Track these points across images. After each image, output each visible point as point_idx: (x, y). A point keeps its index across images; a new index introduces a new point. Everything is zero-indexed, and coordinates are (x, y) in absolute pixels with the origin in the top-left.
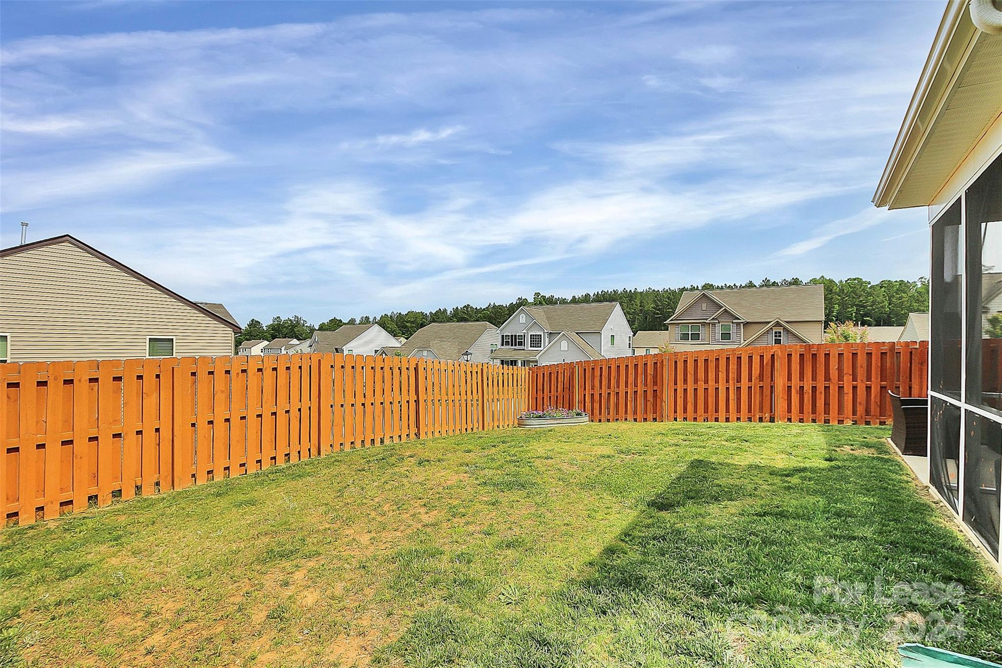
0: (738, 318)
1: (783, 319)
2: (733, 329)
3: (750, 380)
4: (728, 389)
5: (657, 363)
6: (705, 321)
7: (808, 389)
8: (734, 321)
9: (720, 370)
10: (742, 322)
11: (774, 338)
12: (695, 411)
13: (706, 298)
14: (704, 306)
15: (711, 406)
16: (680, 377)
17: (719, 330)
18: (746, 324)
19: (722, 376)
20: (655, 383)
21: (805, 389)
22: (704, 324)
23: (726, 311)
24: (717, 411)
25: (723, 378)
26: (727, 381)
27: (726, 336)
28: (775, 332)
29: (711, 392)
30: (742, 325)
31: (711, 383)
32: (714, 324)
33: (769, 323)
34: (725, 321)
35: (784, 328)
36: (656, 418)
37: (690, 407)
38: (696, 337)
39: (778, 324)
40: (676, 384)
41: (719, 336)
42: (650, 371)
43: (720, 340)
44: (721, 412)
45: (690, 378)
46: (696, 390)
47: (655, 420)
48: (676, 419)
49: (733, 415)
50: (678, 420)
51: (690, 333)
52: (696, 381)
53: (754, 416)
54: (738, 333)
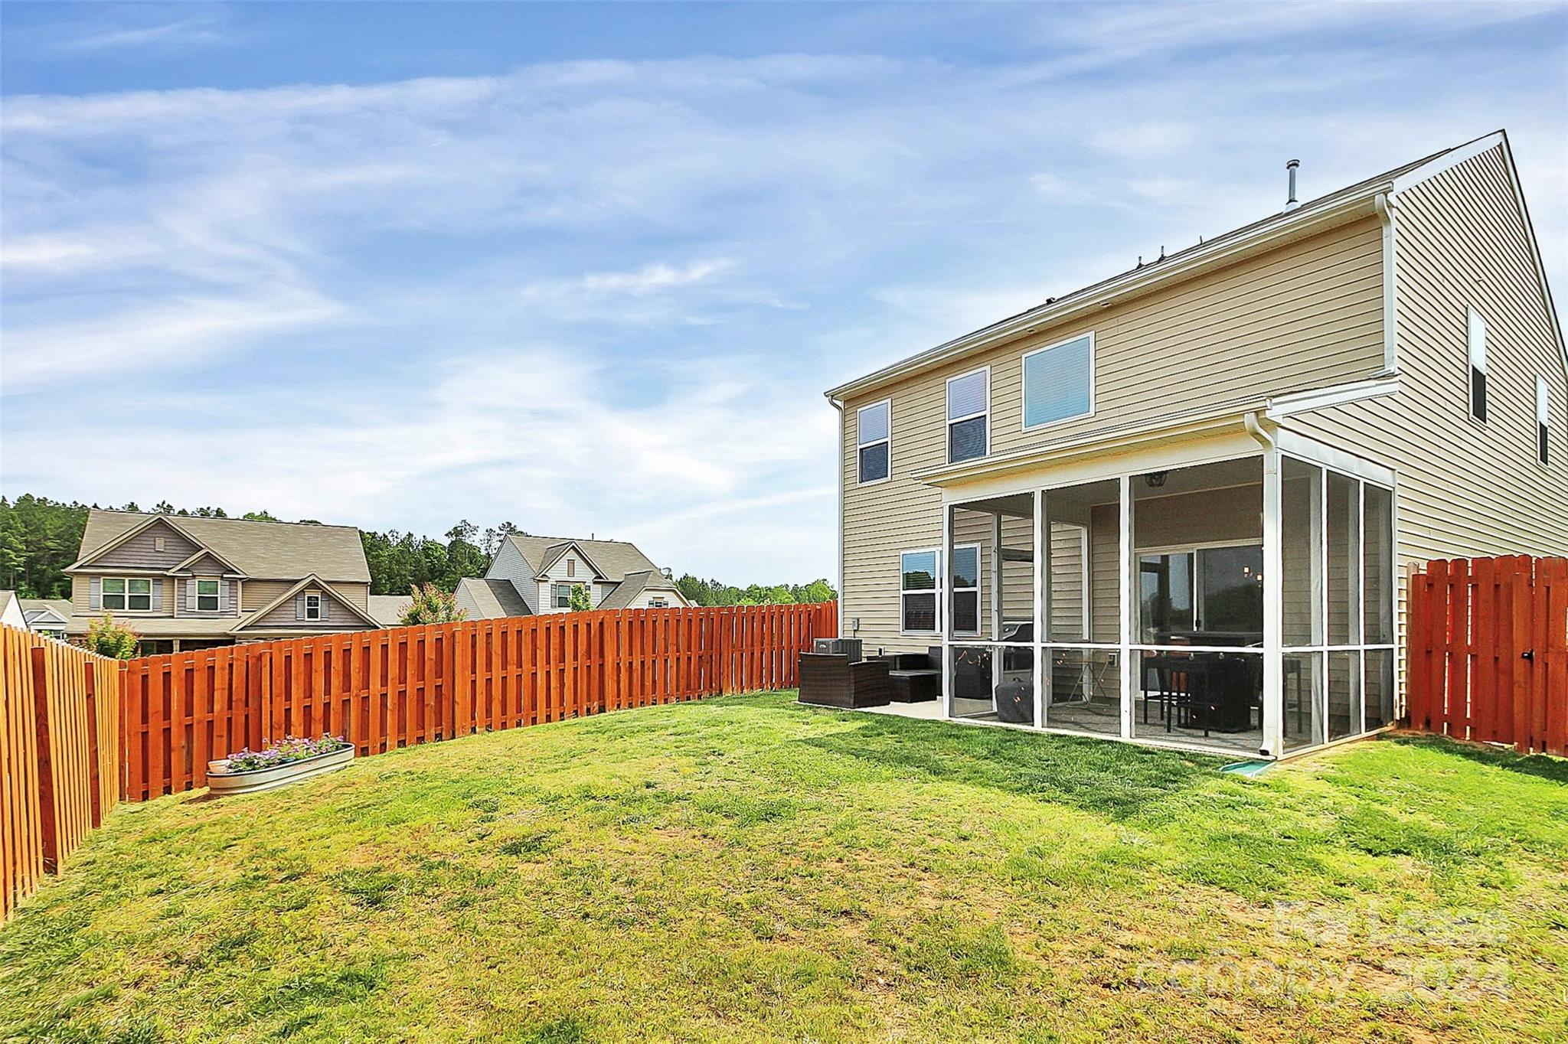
0: (233, 571)
1: (323, 577)
2: (222, 592)
3: (576, 658)
4: (548, 673)
5: (441, 639)
6: (165, 573)
7: (637, 665)
8: (225, 576)
9: (538, 646)
10: (241, 579)
11: (307, 607)
12: (504, 713)
13: (164, 528)
14: (160, 544)
15: (525, 701)
16: (481, 660)
17: (193, 589)
18: (248, 582)
19: (541, 654)
20: (439, 674)
21: (634, 664)
22: (159, 579)
23: (208, 556)
24: (534, 707)
25: (542, 658)
26: (548, 662)
27: (208, 603)
28: (309, 597)
29: (526, 681)
30: (240, 584)
31: (527, 666)
32: (182, 580)
33: (296, 582)
34: (207, 574)
35: (324, 593)
36: (441, 734)
37: (496, 708)
38: (140, 602)
39: (314, 585)
40: (474, 672)
41: (193, 603)
42: (430, 654)
43: (197, 610)
44: (540, 708)
45: (496, 661)
46: (504, 678)
47: (439, 737)
48: (474, 730)
49: (555, 713)
50: (477, 730)
51: (127, 595)
52: (504, 666)
53: (582, 707)
54: (233, 596)
